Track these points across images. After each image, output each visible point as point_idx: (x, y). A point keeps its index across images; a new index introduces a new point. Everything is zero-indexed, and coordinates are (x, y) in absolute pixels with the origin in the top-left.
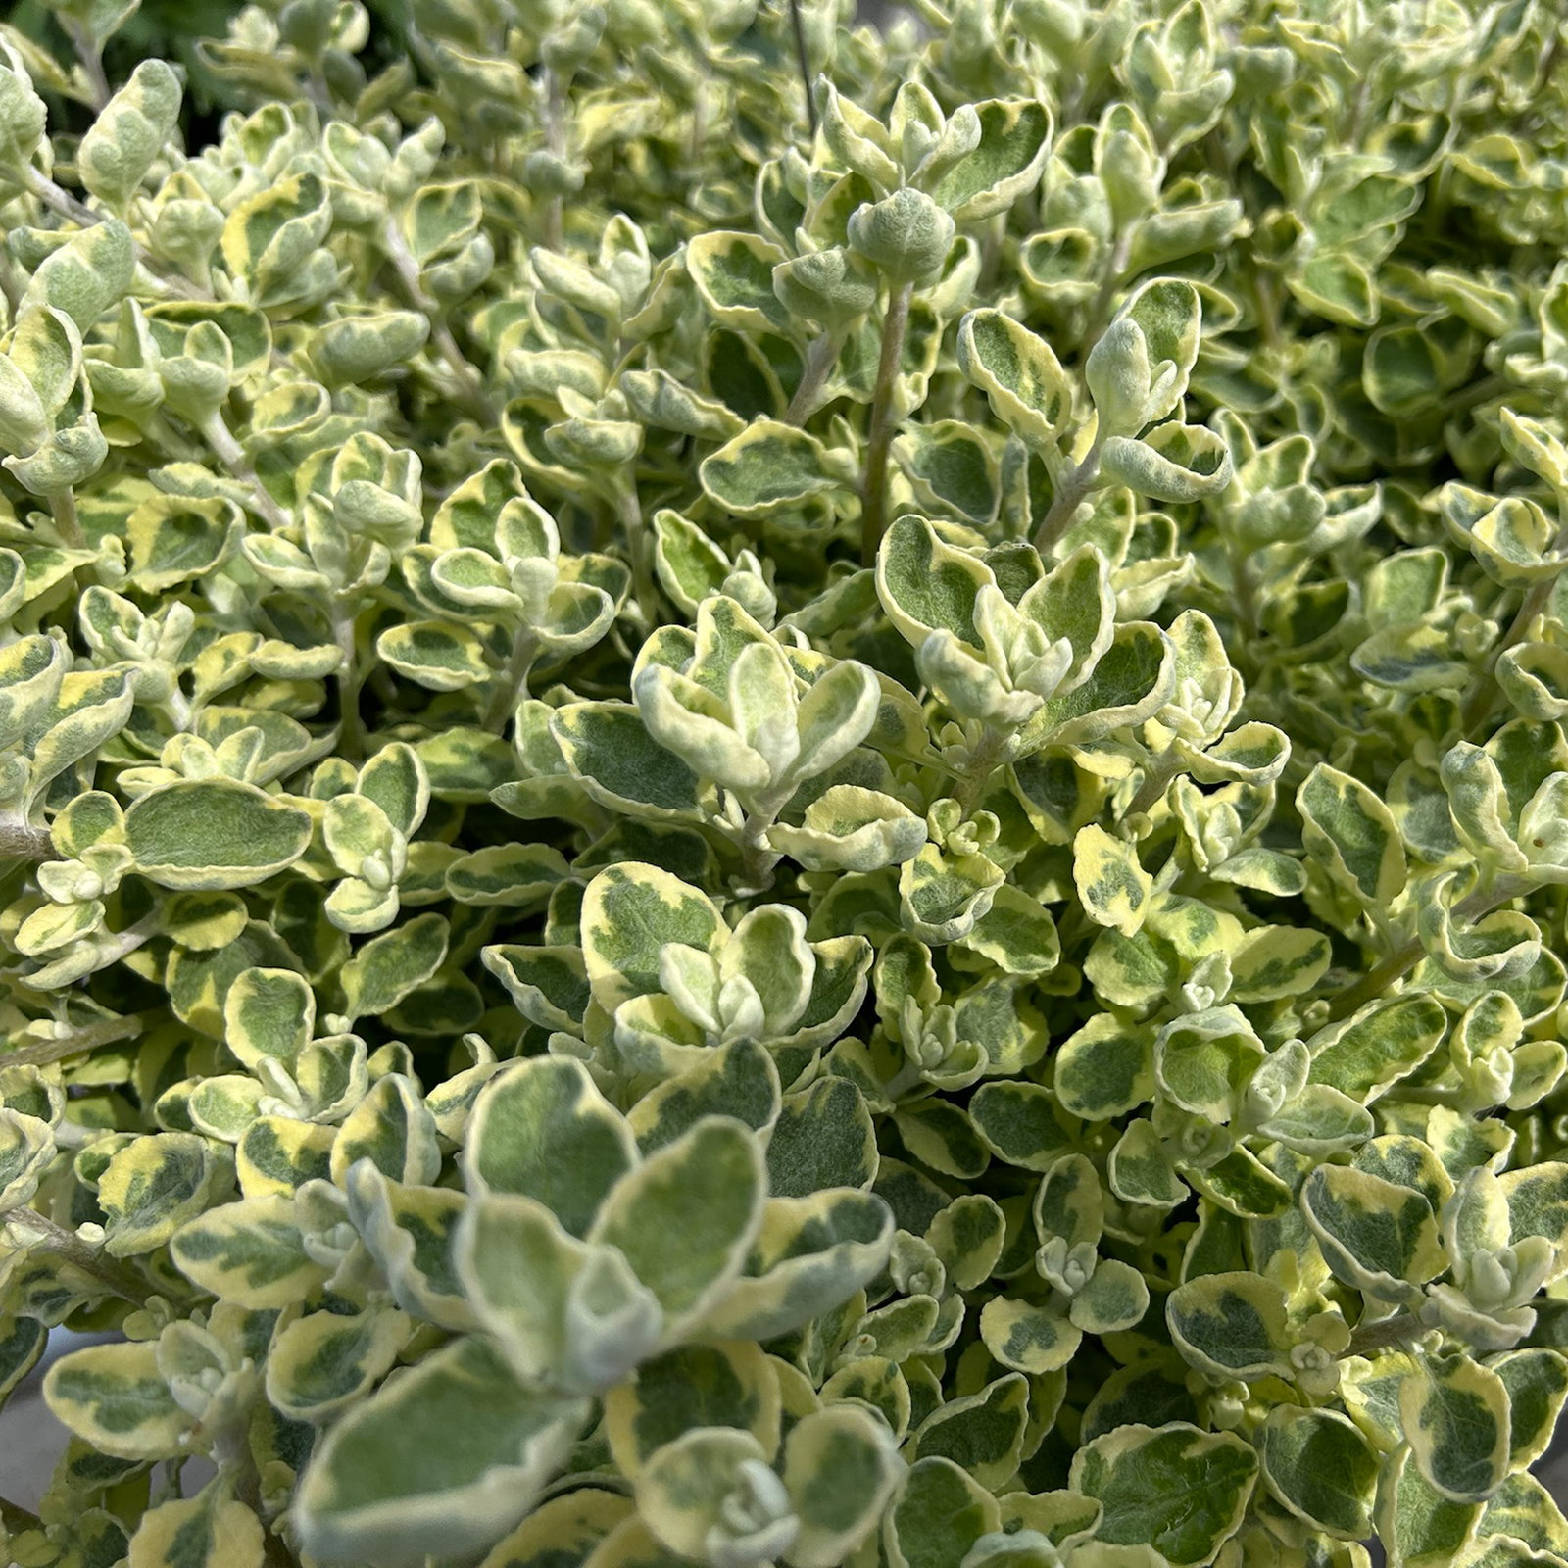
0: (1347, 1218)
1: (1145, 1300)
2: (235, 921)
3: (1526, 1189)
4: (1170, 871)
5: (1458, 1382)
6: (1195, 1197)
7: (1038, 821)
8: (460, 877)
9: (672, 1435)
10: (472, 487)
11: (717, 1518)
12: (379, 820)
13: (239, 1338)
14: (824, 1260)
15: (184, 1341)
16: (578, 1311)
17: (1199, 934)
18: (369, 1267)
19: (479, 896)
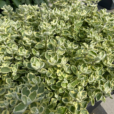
0: (72, 94)
1: (61, 98)
2: (6, 74)
3: (83, 92)
4: (63, 72)
5: (79, 104)
6: (64, 92)
7: (55, 69)
8: (20, 72)
9: (32, 107)
10: (21, 48)
11: (35, 112)
12: (15, 69)
13: (8, 101)
14: (41, 98)
15: (5, 101)
16: (27, 101)
17: (65, 76)
18: (16, 97)
19: (21, 73)
